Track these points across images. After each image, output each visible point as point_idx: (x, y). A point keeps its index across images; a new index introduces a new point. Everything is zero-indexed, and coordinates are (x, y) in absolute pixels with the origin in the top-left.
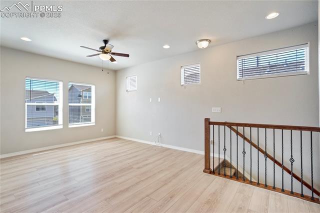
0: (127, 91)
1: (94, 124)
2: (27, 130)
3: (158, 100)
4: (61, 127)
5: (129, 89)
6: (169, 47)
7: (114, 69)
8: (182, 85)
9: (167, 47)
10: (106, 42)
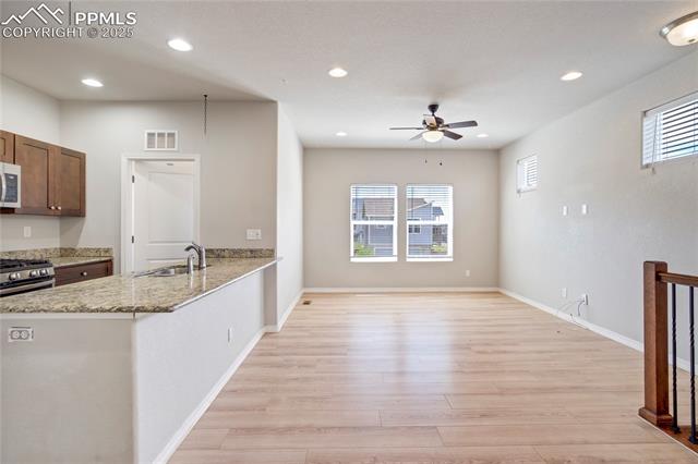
0: (519, 192)
1: (451, 260)
2: (352, 260)
3: (581, 209)
4: (395, 259)
5: (524, 186)
6: (579, 75)
7: (490, 147)
8: (647, 166)
9: (573, 76)
10: (433, 108)
